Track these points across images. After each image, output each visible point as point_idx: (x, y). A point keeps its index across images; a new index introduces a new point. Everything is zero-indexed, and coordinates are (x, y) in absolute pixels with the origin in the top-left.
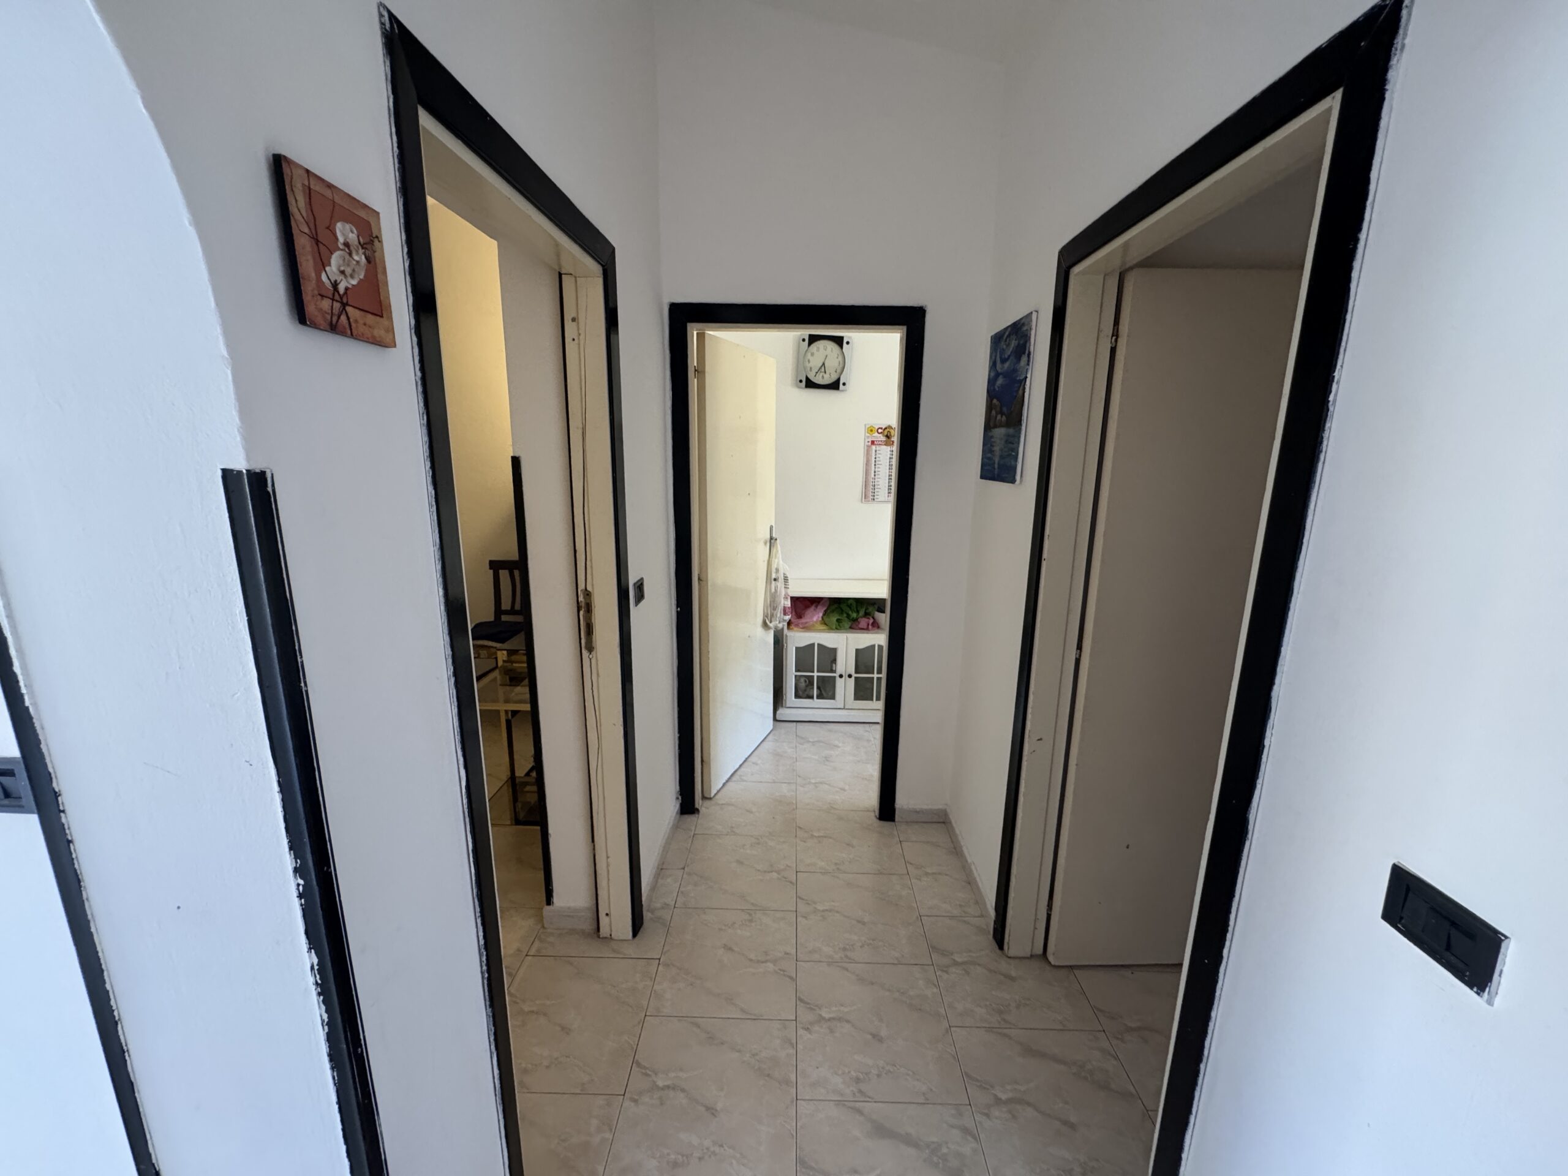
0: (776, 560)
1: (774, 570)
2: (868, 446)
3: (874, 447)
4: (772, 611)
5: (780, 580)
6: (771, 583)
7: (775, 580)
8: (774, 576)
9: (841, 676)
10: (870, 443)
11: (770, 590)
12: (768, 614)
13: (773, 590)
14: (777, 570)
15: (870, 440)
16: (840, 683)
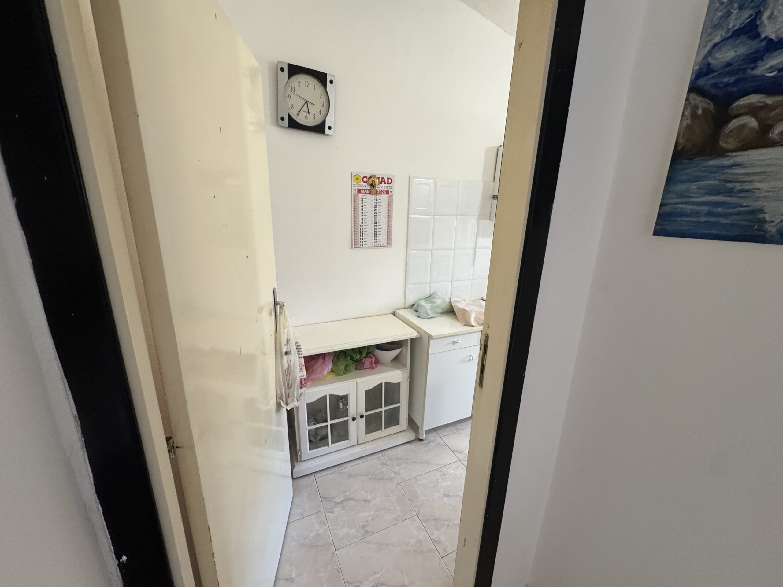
0: (286, 331)
1: (284, 342)
2: (355, 194)
3: (360, 195)
4: (287, 391)
5: (292, 352)
6: (282, 358)
7: (286, 353)
8: (284, 350)
9: (354, 419)
10: (357, 191)
11: (282, 365)
12: (282, 396)
13: (286, 366)
14: (288, 342)
15: (356, 188)
16: (352, 426)
